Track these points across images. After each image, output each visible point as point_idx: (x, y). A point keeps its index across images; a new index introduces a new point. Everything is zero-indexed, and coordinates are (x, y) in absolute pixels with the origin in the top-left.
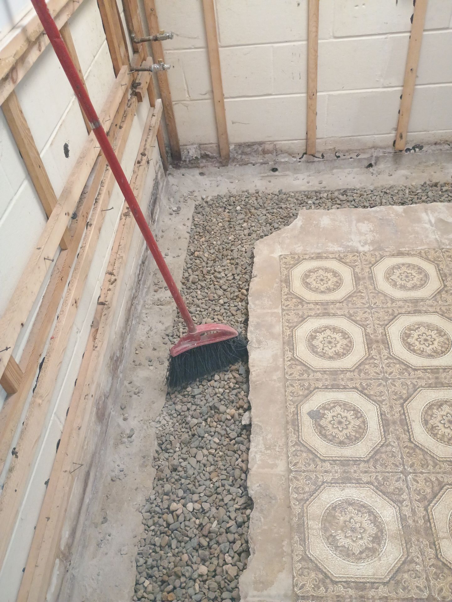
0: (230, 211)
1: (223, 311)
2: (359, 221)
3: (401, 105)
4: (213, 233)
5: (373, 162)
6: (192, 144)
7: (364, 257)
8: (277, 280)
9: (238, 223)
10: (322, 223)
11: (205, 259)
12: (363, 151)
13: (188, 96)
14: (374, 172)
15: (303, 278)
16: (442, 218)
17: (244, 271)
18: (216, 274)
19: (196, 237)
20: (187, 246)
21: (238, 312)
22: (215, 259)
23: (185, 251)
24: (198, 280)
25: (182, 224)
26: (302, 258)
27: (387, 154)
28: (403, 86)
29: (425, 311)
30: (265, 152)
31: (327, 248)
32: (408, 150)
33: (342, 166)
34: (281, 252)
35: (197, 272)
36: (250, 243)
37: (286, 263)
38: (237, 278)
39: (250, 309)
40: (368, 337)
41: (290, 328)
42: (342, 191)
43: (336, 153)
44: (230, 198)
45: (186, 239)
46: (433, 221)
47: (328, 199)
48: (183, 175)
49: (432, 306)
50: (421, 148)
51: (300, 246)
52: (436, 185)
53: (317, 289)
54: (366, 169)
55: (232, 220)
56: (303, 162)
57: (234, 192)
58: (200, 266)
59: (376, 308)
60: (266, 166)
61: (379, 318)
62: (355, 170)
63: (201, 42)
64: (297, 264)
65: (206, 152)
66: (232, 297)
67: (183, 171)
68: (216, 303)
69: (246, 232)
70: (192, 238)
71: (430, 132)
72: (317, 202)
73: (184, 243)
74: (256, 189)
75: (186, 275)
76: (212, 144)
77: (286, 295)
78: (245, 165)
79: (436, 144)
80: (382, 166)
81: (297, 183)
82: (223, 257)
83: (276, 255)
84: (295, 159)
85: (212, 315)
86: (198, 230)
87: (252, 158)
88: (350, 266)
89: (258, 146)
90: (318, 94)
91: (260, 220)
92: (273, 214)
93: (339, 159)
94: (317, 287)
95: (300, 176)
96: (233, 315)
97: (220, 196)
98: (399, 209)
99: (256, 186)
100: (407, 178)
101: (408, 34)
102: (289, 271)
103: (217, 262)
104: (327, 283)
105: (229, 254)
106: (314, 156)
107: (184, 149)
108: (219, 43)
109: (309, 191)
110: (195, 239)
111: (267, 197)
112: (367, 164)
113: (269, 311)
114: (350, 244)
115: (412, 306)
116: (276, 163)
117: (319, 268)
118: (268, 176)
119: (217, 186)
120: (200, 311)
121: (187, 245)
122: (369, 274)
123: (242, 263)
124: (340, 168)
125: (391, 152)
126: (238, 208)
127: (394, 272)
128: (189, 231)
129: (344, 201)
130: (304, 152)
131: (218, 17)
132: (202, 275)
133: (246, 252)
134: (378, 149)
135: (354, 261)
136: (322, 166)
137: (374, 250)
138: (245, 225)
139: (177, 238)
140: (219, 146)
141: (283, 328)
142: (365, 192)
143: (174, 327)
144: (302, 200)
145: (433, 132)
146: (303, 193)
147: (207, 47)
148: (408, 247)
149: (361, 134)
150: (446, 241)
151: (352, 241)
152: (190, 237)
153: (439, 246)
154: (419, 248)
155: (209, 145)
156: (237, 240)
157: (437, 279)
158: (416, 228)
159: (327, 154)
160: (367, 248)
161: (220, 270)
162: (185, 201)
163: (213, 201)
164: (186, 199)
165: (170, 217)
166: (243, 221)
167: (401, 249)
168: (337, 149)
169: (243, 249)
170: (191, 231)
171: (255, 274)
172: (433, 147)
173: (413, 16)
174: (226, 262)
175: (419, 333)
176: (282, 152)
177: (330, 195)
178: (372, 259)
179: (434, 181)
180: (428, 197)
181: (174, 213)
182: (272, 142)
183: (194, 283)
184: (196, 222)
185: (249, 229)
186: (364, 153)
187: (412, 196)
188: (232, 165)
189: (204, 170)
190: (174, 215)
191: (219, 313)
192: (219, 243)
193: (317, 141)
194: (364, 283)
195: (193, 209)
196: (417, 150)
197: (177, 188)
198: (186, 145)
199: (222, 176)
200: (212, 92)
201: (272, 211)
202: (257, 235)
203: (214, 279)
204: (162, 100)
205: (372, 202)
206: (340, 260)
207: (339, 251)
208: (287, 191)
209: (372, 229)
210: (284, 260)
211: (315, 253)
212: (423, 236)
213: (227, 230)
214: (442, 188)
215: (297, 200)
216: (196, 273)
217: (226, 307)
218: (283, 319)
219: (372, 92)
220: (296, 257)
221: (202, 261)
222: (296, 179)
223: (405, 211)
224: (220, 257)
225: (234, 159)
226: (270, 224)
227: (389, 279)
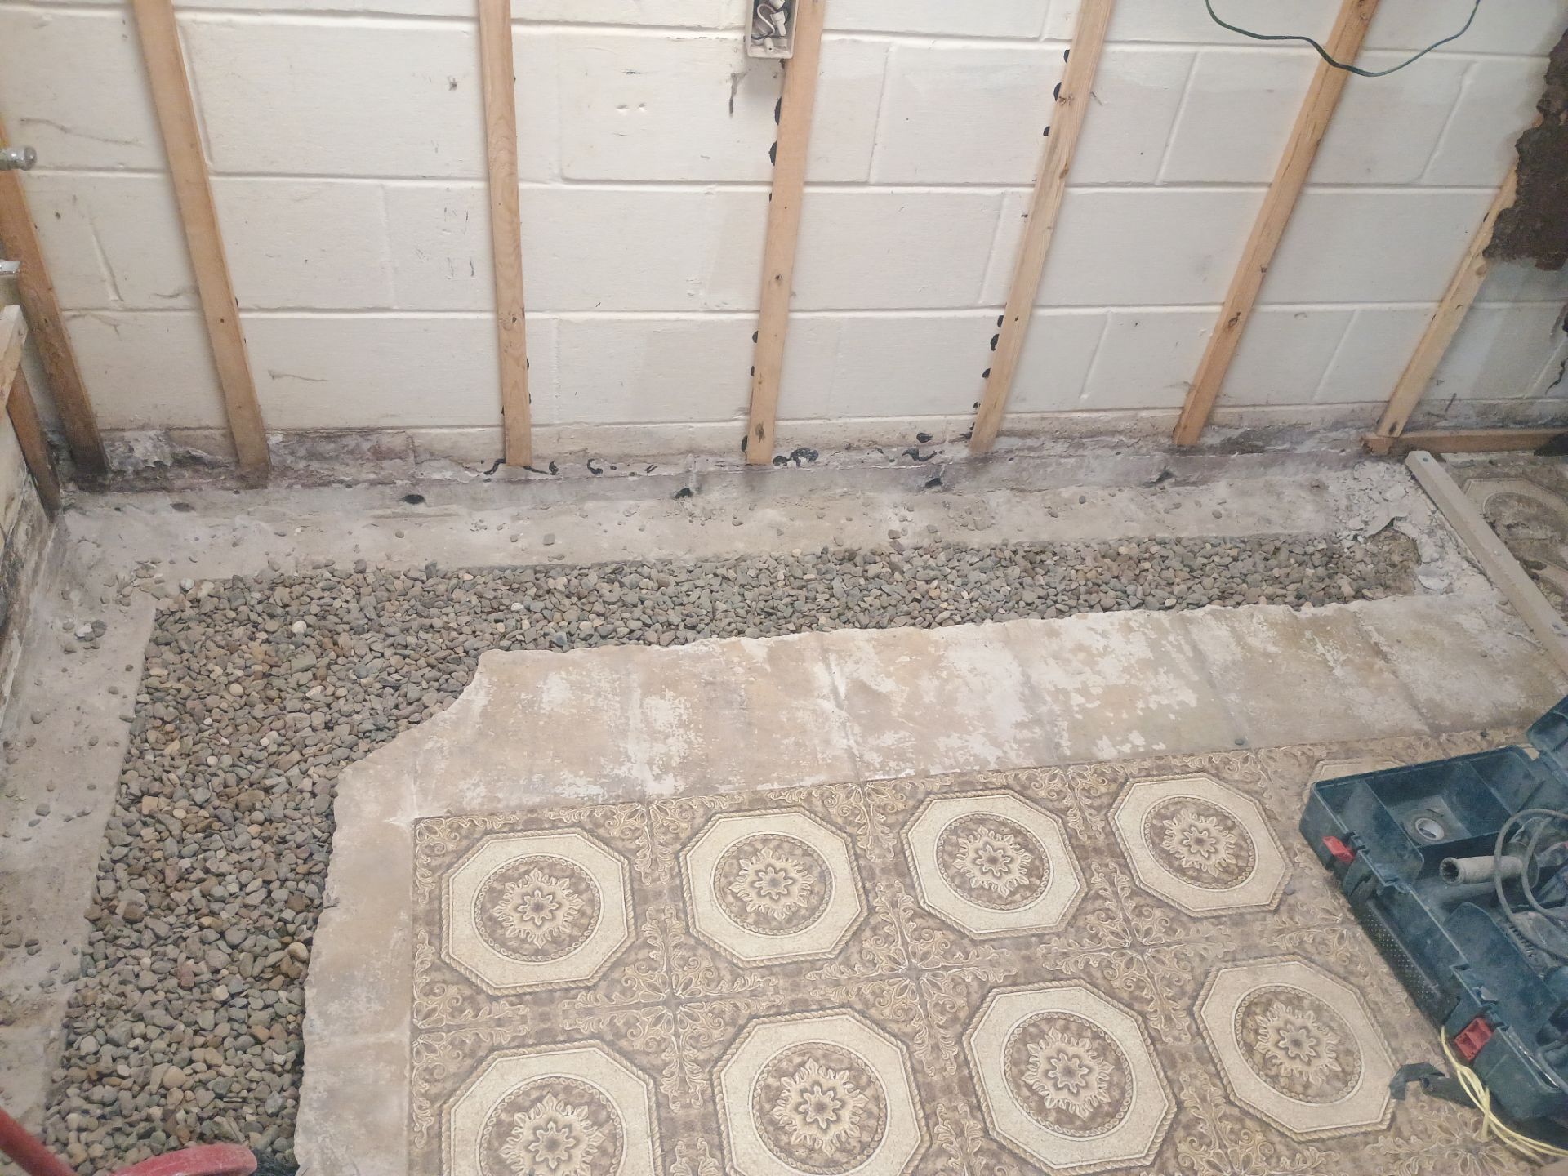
0: (271, 639)
1: (224, 1029)
2: (649, 689)
3: (757, 356)
4: (208, 721)
5: (692, 486)
6: (143, 428)
7: (660, 816)
8: (404, 916)
9: (293, 682)
10: (545, 697)
11: (176, 829)
12: (665, 458)
13: (113, 297)
14: (697, 512)
15: (483, 904)
16: (865, 678)
17: (302, 869)
18: (211, 884)
19: (152, 736)
20: (119, 771)
21: (277, 1028)
22: (209, 826)
23: (108, 792)
24: (145, 908)
25: (103, 691)
26: (481, 827)
27: (727, 469)
28: (758, 311)
29: (819, 1002)
30: (380, 454)
31: (558, 789)
32: (780, 460)
33: (609, 494)
34: (420, 807)
35: (142, 880)
36: (326, 759)
37: (432, 848)
38: (280, 894)
39: (310, 1033)
40: (663, 1114)
41: (433, 1103)
42: (608, 570)
43: (590, 461)
44: (272, 589)
45: (117, 744)
46: (842, 690)
47: (568, 597)
48: (118, 509)
49: (836, 984)
50: (813, 456)
51: (476, 785)
52: (851, 557)
53: (524, 941)
54: (674, 502)
55: (275, 671)
56: (498, 481)
57: (288, 569)
58: (157, 855)
59: (690, 1001)
60: (387, 489)
61: (697, 1039)
62: (646, 504)
63: (147, 154)
64: (468, 849)
65: (189, 449)
66: (256, 972)
67: (116, 498)
68: (203, 997)
69: (318, 719)
70: (138, 741)
71: (834, 421)
72: (537, 605)
73: (107, 765)
74: (357, 557)
75: (108, 887)
76: (208, 428)
77: (426, 972)
78: (321, 485)
79: (848, 448)
80: (715, 496)
81: (482, 538)
82: (238, 814)
83: (402, 821)
84: (473, 475)
85: (185, 1053)
86: (160, 708)
87: (340, 468)
88: (620, 853)
89: (360, 439)
90: (528, 316)
91: (363, 673)
92: (406, 652)
93: (599, 475)
94: (522, 935)
95: (492, 518)
96: (258, 1042)
97: (241, 580)
98: (755, 647)
99: (356, 549)
100: (780, 533)
101: (766, 189)
102: (440, 878)
103: (216, 836)
104: (554, 918)
105: (258, 805)
106: (528, 468)
107: (113, 441)
108: (207, 161)
109: (514, 569)
110: (146, 741)
111: (391, 588)
112: (675, 491)
113: (371, 1039)
114: (622, 771)
115: (785, 989)
116: (417, 482)
117: (533, 863)
118: (395, 516)
119: (235, 545)
120: (144, 1037)
121: (116, 767)
122: (673, 877)
123: (300, 837)
124: (607, 499)
125: (738, 462)
126: (299, 627)
127: (740, 869)
128: (131, 714)
129: (614, 603)
130: (500, 457)
131: (198, 93)
132: (162, 887)
133: (314, 795)
134: (703, 457)
135: (633, 831)
136: (552, 493)
137: (690, 791)
138: (315, 692)
139: (83, 743)
140: (230, 435)
141: (411, 1103)
142: (672, 573)
143: (48, 1108)
144: (495, 598)
145: (840, 421)
146: (497, 572)
147: (168, 170)
148: (779, 780)
149: (654, 420)
150: (875, 755)
151: (629, 760)
152: (132, 736)
153: (858, 776)
154: (808, 781)
155: (198, 432)
156: (287, 748)
157: (851, 890)
158: (800, 714)
159: (564, 463)
160: (667, 786)
161: (224, 868)
162: (123, 600)
163: (219, 598)
164: (126, 591)
165: (65, 660)
166: (309, 674)
167: (759, 788)
168: (591, 452)
169: (306, 784)
170: (137, 712)
171: (333, 897)
172: (844, 456)
173: (775, 146)
174: (247, 833)
175: (802, 1085)
176: (433, 455)
177: (574, 582)
178: (684, 825)
179: (849, 544)
180: (832, 596)
181: (77, 645)
182: (401, 430)
183: (131, 922)
184: (154, 682)
185: (328, 706)
186: (666, 464)
187: (793, 592)
188: (279, 486)
189: (190, 497)
190: (80, 653)
191: (210, 1037)
192: (227, 760)
193: (533, 430)
194: (658, 911)
195: (147, 629)
196: (803, 460)
197: (98, 552)
198: (123, 430)
199: (249, 513)
200: (197, 291)
201: (401, 639)
202: (352, 726)
203: (200, 902)
204: (24, 309)
205: (689, 609)
206: (593, 831)
207: (590, 798)
208: (454, 566)
209: (684, 717)
210: (429, 838)
211: (520, 807)
212: (817, 741)
213: (258, 712)
214: (868, 567)
215: (480, 596)
216: (142, 882)
217: (236, 1013)
218: (412, 1068)
219: (677, 321)
220: (466, 825)
221: (165, 834)
222: (480, 526)
223: (773, 657)
224: (227, 815)
225: (285, 471)
226: (396, 689)
227: (725, 893)
